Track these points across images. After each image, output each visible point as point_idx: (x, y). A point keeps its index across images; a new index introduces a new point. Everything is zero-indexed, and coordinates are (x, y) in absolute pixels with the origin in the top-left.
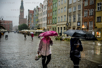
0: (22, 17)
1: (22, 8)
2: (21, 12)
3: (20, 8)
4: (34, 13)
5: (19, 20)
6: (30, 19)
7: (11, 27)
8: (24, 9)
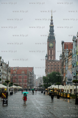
0: (51, 57)
1: (51, 39)
2: (49, 48)
3: (48, 39)
4: (72, 48)
5: (46, 65)
6: (66, 61)
7: (31, 80)
8: (55, 42)
